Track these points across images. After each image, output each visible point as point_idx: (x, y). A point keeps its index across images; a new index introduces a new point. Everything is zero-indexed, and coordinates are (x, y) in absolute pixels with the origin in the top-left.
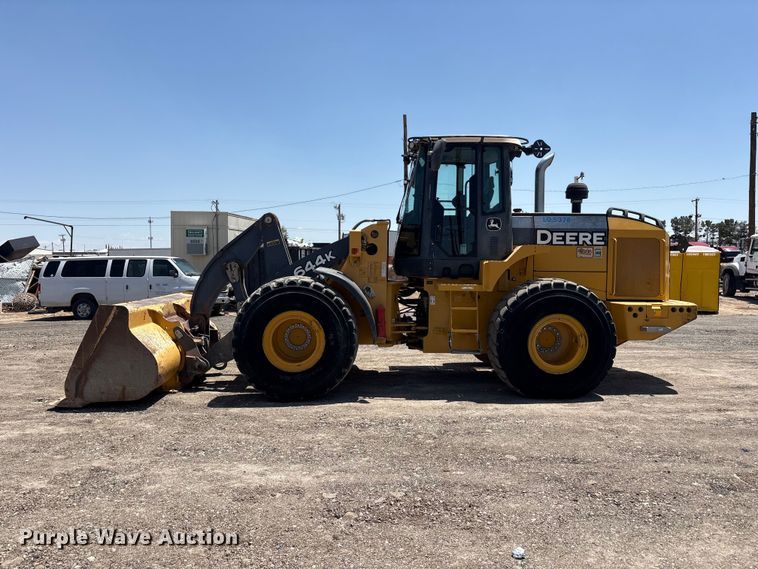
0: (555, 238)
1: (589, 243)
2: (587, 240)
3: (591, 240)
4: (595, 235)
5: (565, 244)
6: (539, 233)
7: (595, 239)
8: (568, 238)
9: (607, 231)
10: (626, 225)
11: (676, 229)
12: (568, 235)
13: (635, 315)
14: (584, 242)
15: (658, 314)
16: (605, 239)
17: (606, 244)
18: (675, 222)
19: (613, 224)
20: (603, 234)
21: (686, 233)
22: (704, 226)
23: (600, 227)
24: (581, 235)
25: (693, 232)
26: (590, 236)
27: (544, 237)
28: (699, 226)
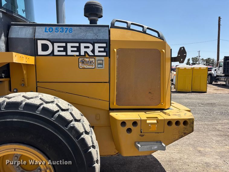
0: (56, 49)
1: (91, 54)
2: (89, 51)
3: (93, 51)
4: (97, 45)
5: (67, 55)
6: (40, 43)
7: (97, 50)
8: (69, 49)
9: (108, 42)
10: (129, 36)
11: (193, 61)
12: (69, 45)
13: (129, 130)
14: (86, 52)
15: (154, 128)
16: (107, 50)
17: (108, 55)
18: (193, 59)
19: (115, 35)
20: (104, 45)
21: (196, 62)
22: (201, 60)
23: (101, 38)
24: (83, 45)
25: (198, 62)
26: (91, 47)
27: (45, 48)
28: (200, 60)
